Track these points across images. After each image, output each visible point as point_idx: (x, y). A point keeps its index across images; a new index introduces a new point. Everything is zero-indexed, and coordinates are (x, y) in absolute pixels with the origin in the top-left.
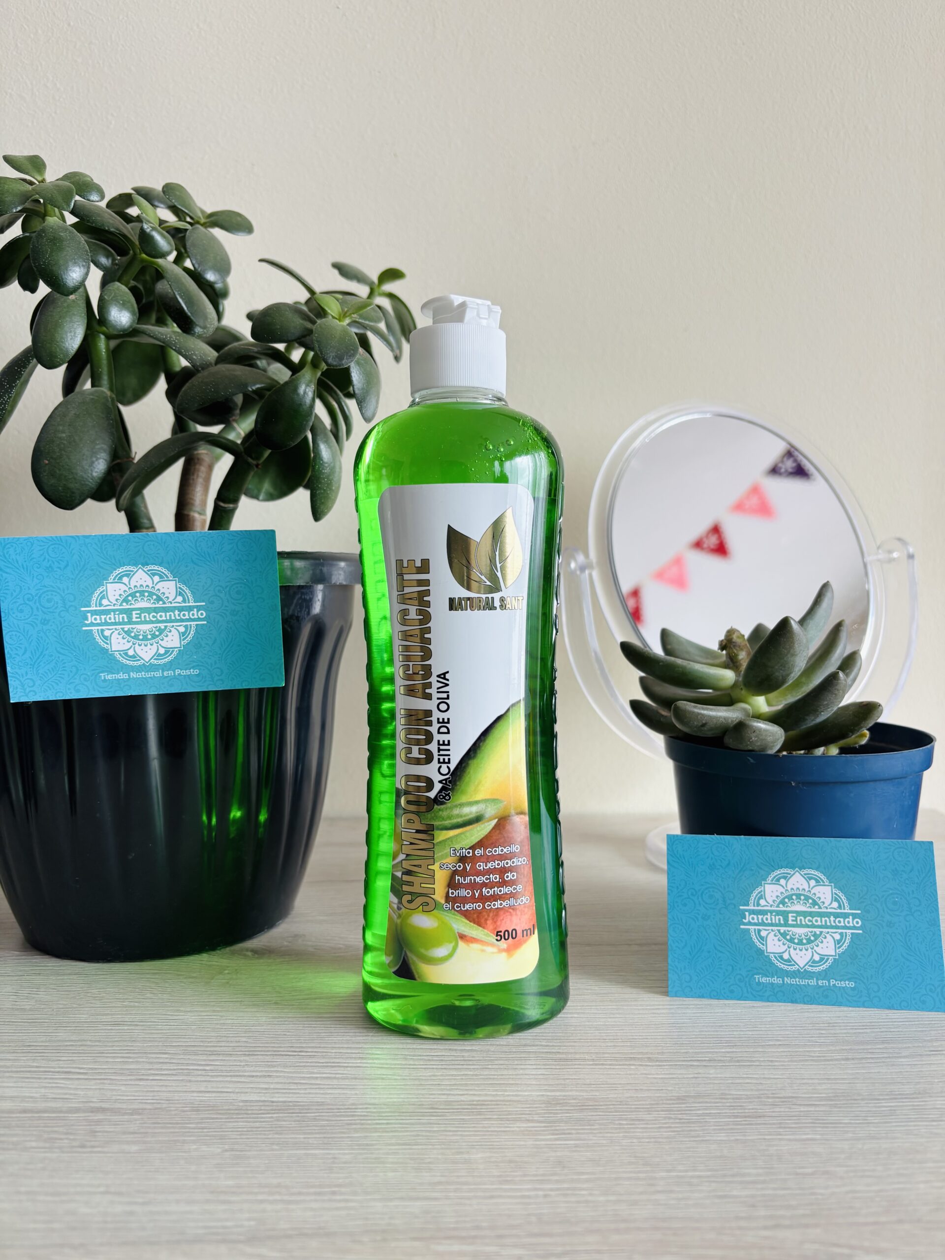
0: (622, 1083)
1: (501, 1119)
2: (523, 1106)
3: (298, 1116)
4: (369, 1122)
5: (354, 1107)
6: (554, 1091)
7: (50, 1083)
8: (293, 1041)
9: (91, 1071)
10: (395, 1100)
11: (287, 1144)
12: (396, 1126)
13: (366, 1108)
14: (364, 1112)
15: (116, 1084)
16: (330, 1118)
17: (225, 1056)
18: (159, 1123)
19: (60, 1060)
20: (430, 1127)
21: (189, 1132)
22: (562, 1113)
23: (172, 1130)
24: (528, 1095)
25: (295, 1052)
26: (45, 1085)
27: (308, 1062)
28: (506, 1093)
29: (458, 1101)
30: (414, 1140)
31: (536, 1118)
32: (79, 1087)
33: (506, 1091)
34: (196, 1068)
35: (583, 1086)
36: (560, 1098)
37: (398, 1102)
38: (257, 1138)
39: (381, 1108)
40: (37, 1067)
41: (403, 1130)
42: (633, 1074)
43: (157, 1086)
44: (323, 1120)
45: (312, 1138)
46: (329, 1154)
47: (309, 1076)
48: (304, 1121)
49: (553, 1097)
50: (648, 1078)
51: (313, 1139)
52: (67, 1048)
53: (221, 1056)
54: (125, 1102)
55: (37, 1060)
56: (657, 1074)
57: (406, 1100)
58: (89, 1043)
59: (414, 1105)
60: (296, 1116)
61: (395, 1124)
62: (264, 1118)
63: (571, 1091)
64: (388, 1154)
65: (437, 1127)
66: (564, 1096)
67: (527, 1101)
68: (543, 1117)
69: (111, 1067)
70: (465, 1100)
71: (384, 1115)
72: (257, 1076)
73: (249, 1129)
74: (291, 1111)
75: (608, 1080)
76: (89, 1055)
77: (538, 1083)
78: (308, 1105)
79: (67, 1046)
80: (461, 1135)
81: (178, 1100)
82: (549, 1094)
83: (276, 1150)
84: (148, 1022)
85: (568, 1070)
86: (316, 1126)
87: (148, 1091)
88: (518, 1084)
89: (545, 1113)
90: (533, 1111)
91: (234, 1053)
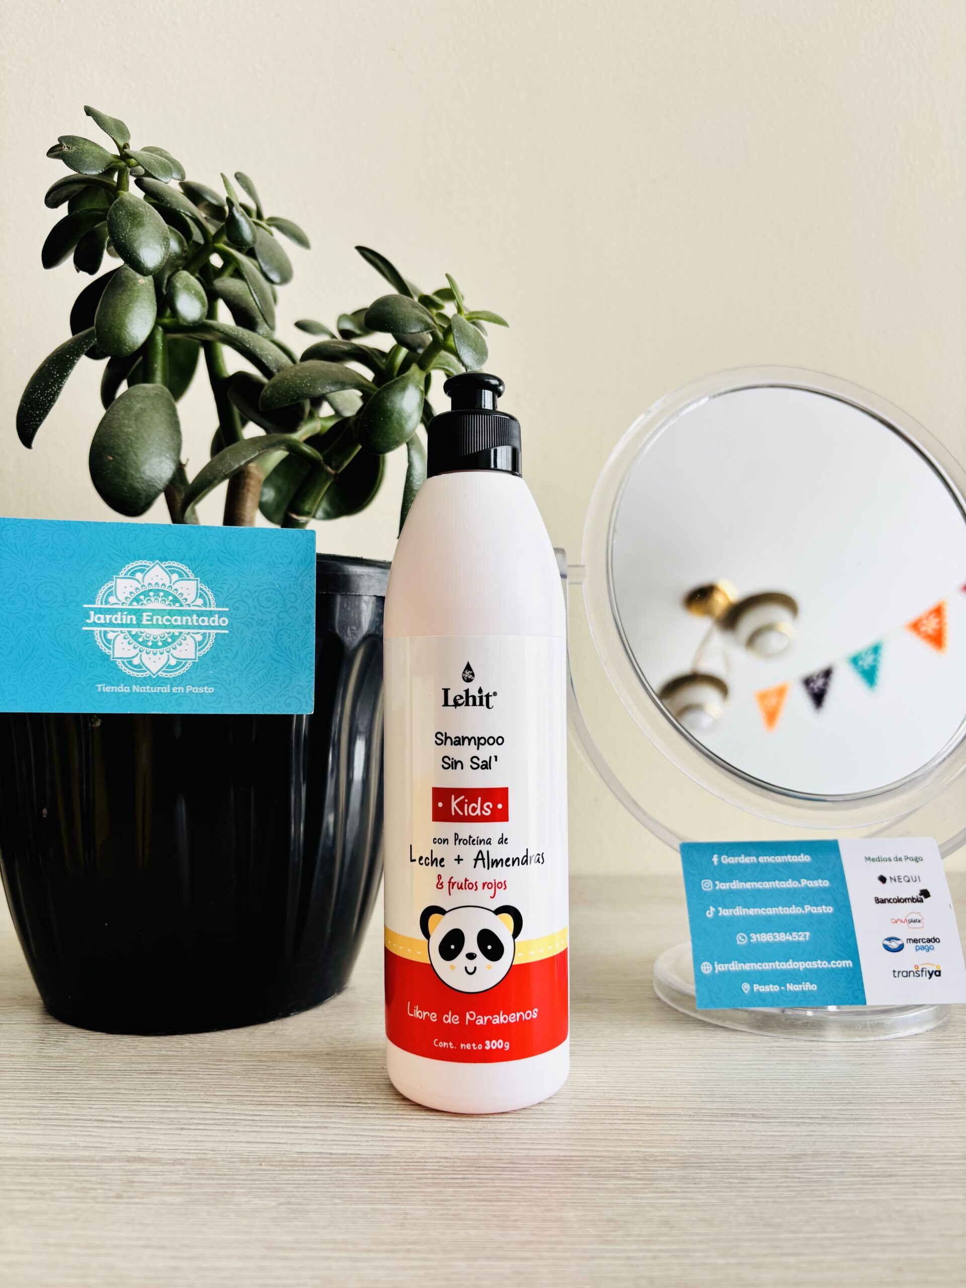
0: (726, 1139)
1: (594, 1176)
2: (616, 1162)
3: (361, 1169)
4: (442, 1176)
5: (423, 1161)
6: (650, 1147)
7: (82, 1131)
8: (350, 1092)
9: (126, 1120)
10: (470, 1154)
11: (350, 1198)
12: (473, 1181)
13: (438, 1162)
14: (436, 1166)
15: (155, 1134)
16: (397, 1172)
17: (274, 1106)
18: (205, 1174)
19: (91, 1108)
20: (512, 1183)
21: (239, 1184)
22: (662, 1170)
23: (220, 1182)
24: (620, 1151)
25: (353, 1103)
26: (75, 1133)
27: (368, 1114)
28: (595, 1149)
29: (543, 1156)
30: (495, 1196)
31: (633, 1175)
32: (113, 1136)
33: (594, 1146)
34: (243, 1118)
35: (682, 1142)
36: (656, 1154)
37: (474, 1156)
38: (316, 1192)
39: (454, 1162)
40: (66, 1115)
41: (482, 1185)
42: (737, 1131)
43: (201, 1135)
44: (390, 1174)
45: (378, 1192)
46: (400, 1209)
47: (370, 1127)
48: (368, 1174)
49: (650, 1153)
50: (756, 1135)
51: (380, 1194)
52: (99, 1096)
53: (270, 1106)
54: (165, 1152)
55: (67, 1107)
56: (765, 1131)
57: (482, 1154)
58: (123, 1091)
59: (491, 1159)
60: (359, 1169)
61: (472, 1179)
62: (323, 1170)
63: (669, 1147)
64: (467, 1210)
65: (521, 1183)
66: (662, 1152)
67: (620, 1157)
68: (641, 1174)
69: (148, 1116)
70: (549, 1154)
71: (458, 1169)
72: (312, 1127)
73: (307, 1182)
74: (353, 1164)
75: (710, 1137)
76: (124, 1103)
77: (630, 1138)
78: (371, 1158)
79: (99, 1094)
80: (549, 1192)
81: (224, 1151)
82: (644, 1150)
83: (339, 1204)
84: (188, 1071)
85: (664, 1125)
86: (382, 1180)
87: (190, 1141)
88: (608, 1139)
89: (642, 1170)
90: (629, 1167)
91: (284, 1103)
